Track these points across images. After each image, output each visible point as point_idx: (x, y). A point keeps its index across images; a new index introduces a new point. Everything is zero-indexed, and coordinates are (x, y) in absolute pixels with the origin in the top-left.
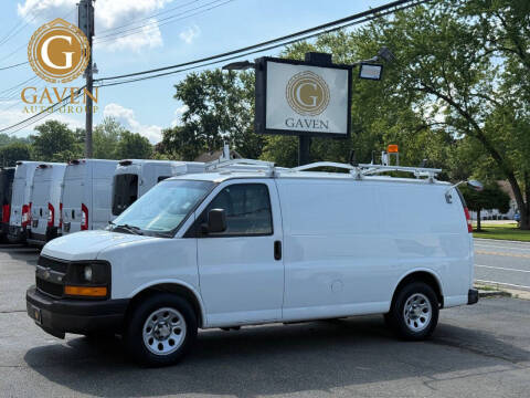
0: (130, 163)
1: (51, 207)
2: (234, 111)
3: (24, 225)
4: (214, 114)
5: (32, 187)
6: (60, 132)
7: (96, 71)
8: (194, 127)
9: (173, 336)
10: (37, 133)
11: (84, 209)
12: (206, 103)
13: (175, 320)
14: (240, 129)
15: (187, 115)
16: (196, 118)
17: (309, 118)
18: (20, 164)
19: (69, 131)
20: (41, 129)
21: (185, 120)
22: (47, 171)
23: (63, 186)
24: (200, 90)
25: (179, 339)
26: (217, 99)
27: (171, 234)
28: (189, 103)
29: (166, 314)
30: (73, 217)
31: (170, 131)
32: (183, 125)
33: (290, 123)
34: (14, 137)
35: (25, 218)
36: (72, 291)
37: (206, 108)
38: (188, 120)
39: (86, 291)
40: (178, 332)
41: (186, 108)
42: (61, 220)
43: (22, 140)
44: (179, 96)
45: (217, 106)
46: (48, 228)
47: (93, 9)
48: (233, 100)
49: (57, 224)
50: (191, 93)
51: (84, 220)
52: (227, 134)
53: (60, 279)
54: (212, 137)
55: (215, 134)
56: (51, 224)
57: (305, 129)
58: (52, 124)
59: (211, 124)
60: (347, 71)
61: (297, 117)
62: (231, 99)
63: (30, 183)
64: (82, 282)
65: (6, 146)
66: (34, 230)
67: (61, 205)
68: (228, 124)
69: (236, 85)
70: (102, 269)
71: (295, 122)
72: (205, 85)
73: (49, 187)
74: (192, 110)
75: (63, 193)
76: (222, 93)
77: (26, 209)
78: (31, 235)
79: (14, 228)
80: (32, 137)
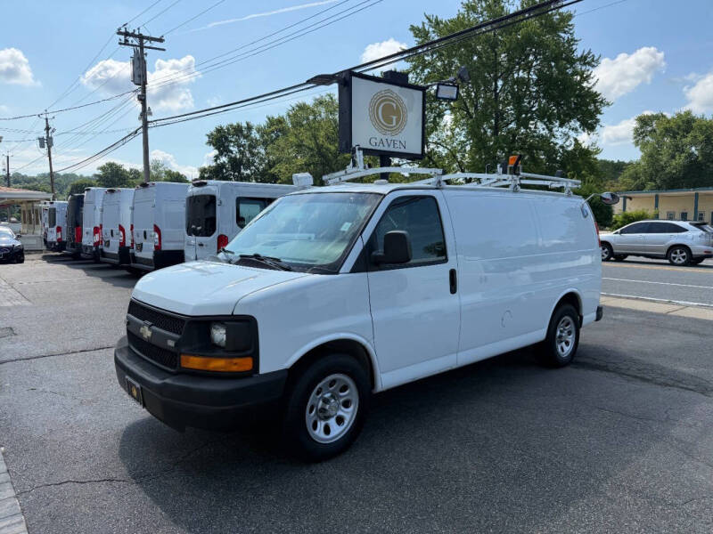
0: (205, 184)
1: (121, 229)
2: (253, 155)
3: (96, 244)
4: (238, 157)
5: (102, 211)
6: (117, 171)
7: (151, 114)
8: (222, 166)
9: (342, 412)
10: (99, 172)
11: (157, 230)
12: (231, 148)
13: (344, 389)
14: (258, 169)
15: (217, 157)
16: (224, 159)
17: (390, 138)
18: (88, 190)
19: (124, 171)
20: (103, 169)
21: (216, 161)
22: (115, 194)
23: (133, 209)
24: (226, 139)
25: (349, 414)
26: (239, 146)
27: (333, 269)
28: (218, 148)
29: (332, 383)
30: (145, 237)
31: (205, 169)
32: (214, 164)
33: (373, 141)
34: (81, 176)
35: (97, 238)
36: (194, 362)
37: (232, 152)
38: (218, 161)
39: (218, 364)
40: (346, 404)
41: (216, 152)
42: (133, 241)
43: (88, 178)
44: (210, 143)
45: (240, 151)
46: (120, 248)
47: (145, 62)
48: (252, 146)
49: (128, 243)
50: (219, 140)
51: (157, 241)
52: (248, 172)
53: (171, 343)
54: (236, 174)
55: (239, 172)
56: (122, 244)
57: (386, 148)
58: (111, 165)
59: (236, 164)
60: (420, 93)
61: (379, 136)
62: (250, 146)
63: (99, 207)
64: (210, 348)
65: (76, 182)
66: (106, 250)
67: (132, 226)
68: (249, 165)
69: (253, 135)
70: (243, 329)
71: (378, 141)
72: (229, 134)
73: (119, 210)
74: (221, 153)
75: (132, 214)
76: (243, 141)
77: (97, 230)
78: (104, 254)
79: (86, 247)
80: (96, 175)
